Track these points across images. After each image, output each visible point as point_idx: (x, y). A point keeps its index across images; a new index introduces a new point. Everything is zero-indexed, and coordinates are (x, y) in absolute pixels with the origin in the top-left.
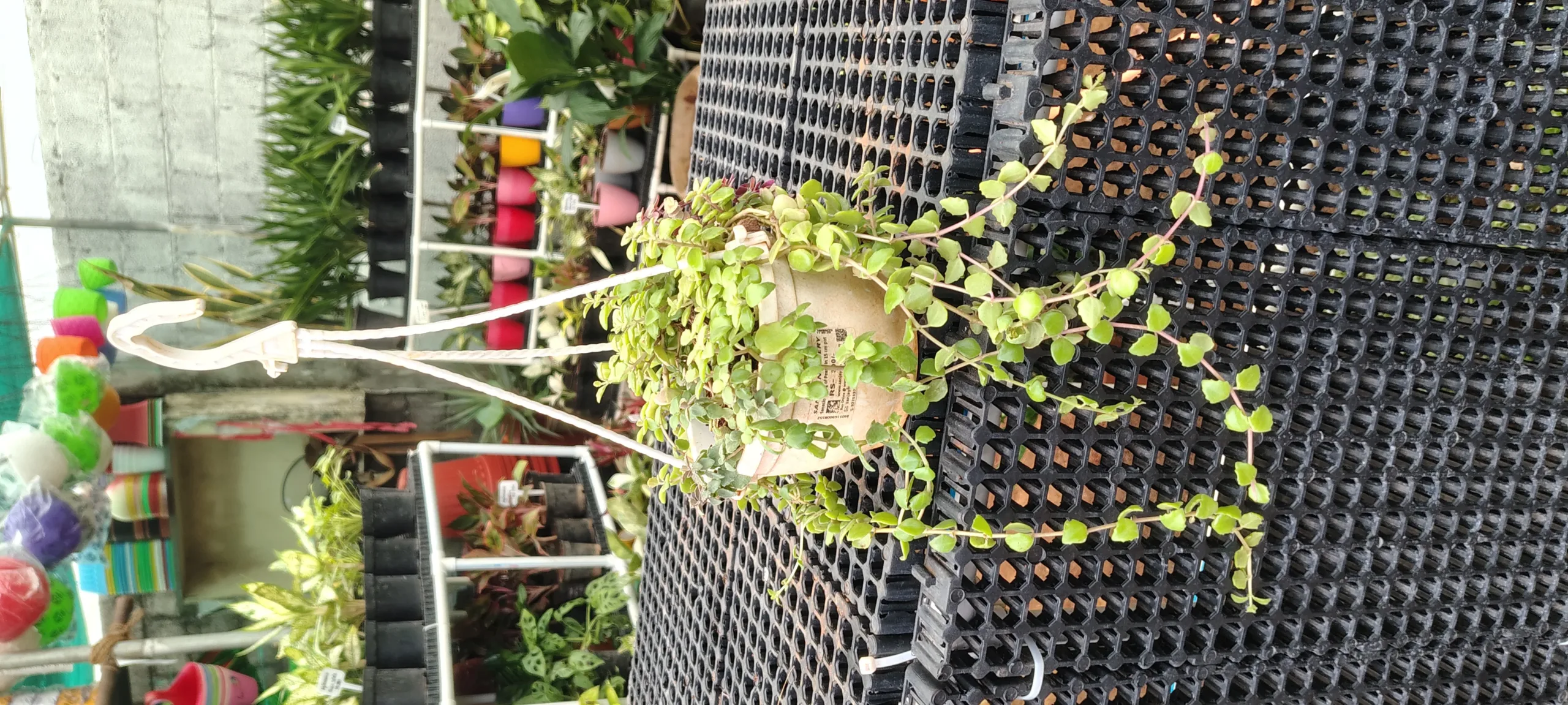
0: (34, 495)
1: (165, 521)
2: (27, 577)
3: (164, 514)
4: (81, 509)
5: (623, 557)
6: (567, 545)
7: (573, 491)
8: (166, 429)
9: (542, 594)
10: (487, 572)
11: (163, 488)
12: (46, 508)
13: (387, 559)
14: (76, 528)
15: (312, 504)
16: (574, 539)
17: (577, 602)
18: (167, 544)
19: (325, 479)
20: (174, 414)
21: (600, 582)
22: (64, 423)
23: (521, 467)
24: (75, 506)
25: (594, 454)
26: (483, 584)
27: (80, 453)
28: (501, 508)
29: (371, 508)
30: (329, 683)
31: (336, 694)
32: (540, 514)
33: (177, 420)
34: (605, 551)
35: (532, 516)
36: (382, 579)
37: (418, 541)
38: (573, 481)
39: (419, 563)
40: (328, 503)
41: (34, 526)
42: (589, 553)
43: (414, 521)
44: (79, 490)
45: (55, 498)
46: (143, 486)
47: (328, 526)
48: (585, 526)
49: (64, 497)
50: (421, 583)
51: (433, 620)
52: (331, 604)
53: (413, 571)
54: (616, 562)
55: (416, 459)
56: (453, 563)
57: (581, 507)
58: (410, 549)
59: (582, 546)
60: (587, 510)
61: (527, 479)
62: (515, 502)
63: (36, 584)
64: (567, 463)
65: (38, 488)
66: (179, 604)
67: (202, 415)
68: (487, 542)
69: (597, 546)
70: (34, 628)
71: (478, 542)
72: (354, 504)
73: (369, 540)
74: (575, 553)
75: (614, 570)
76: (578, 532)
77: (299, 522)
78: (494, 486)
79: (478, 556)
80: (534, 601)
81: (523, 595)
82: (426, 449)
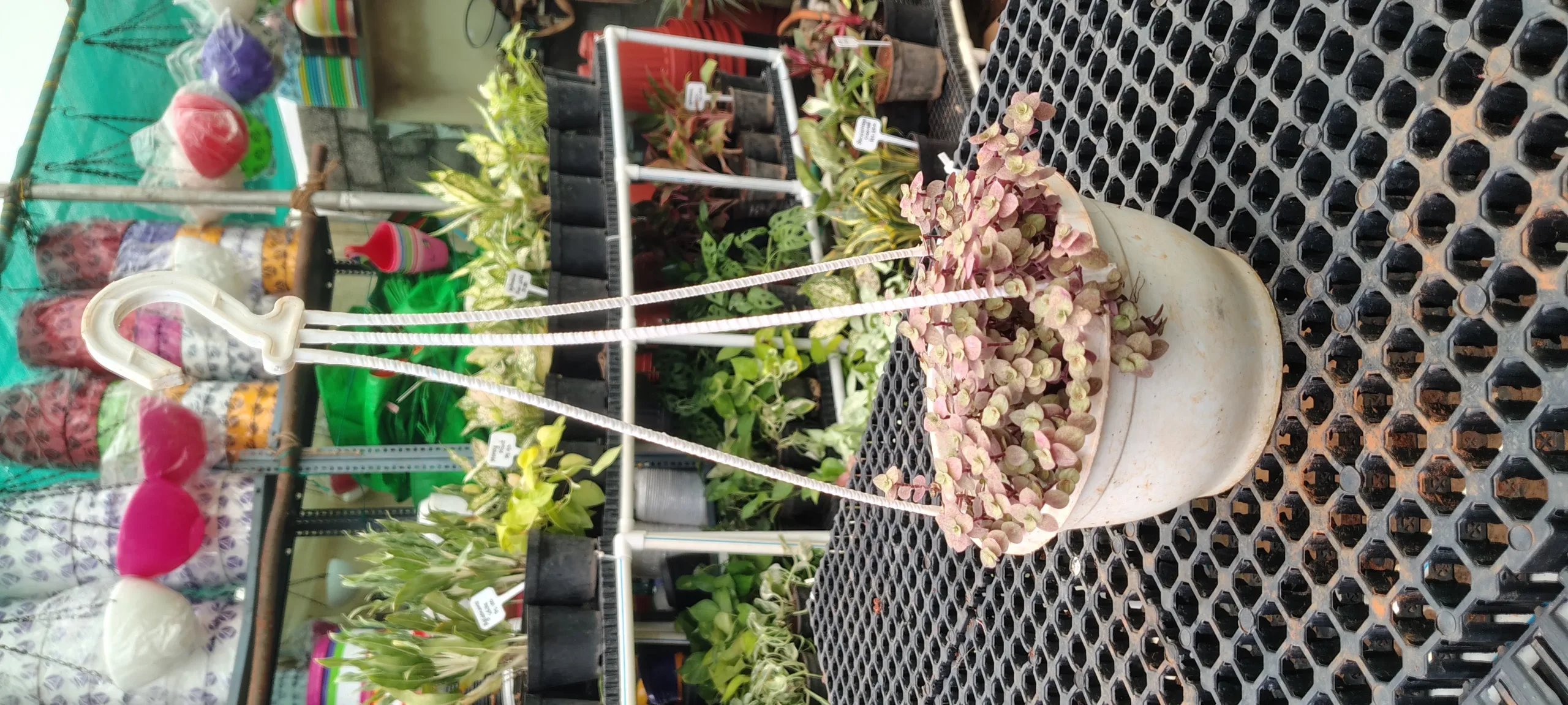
0: (226, 28)
1: (354, 41)
2: (226, 120)
4: (271, 44)
5: (809, 189)
6: (752, 164)
7: (763, 101)
9: (724, 206)
10: (669, 185)
11: (350, 6)
12: (238, 43)
13: (572, 157)
14: (269, 65)
15: (497, 81)
16: (760, 158)
17: (760, 230)
18: (356, 63)
19: (510, 57)
21: (785, 214)
23: (709, 68)
24: (265, 40)
25: (788, 62)
26: (665, 196)
28: (687, 113)
29: (555, 97)
30: (516, 285)
31: (523, 295)
32: (726, 125)
34: (791, 176)
35: (719, 128)
36: (567, 179)
37: (602, 140)
38: (762, 88)
39: (603, 165)
40: (513, 81)
41: (229, 61)
42: (775, 176)
43: (599, 116)
44: (267, 21)
45: (245, 32)
46: (330, 3)
47: (514, 110)
48: (773, 143)
49: (255, 32)
50: (604, 187)
51: (616, 232)
52: (518, 201)
53: (595, 173)
54: (802, 190)
55: (601, 46)
56: (636, 171)
57: (770, 119)
58: (594, 148)
59: (768, 167)
60: (774, 126)
61: (718, 83)
62: (701, 107)
63: (234, 128)
64: (756, 67)
65: (229, 22)
68: (672, 153)
69: (784, 169)
70: (238, 167)
71: (661, 147)
72: (539, 88)
73: (554, 134)
74: (760, 175)
75: (800, 203)
76: (765, 149)
77: (485, 103)
78: (680, 87)
79: (662, 167)
80: (713, 216)
81: (704, 213)
82: (611, 35)
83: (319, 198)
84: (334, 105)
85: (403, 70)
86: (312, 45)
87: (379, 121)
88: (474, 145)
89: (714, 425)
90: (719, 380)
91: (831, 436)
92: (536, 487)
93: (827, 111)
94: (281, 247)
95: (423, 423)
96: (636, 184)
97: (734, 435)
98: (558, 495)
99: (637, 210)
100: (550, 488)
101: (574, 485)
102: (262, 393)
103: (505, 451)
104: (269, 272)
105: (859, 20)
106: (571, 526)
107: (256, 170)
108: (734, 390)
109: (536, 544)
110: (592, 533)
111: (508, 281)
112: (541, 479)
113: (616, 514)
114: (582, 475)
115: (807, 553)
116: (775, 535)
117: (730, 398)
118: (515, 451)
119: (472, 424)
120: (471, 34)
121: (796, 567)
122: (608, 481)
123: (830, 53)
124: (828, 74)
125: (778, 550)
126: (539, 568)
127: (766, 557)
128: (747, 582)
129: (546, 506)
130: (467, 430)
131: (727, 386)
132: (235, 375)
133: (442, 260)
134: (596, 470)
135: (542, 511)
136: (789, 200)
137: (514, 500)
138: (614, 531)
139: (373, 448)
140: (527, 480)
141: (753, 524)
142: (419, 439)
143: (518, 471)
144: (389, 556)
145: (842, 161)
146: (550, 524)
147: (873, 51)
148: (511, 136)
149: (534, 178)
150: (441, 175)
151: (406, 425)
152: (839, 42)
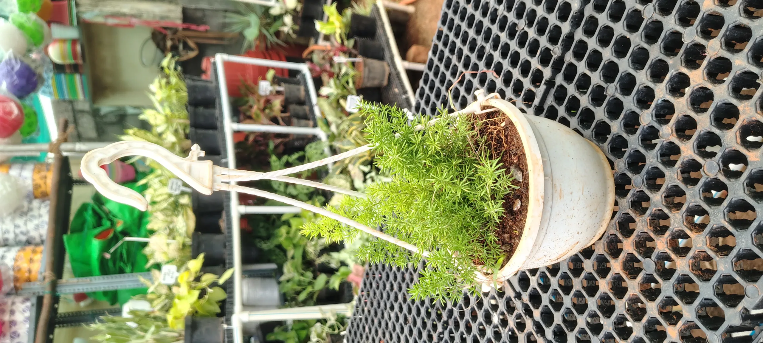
0: (10, 59)
1: (81, 66)
2: (11, 107)
3: (80, 62)
4: (36, 68)
5: (325, 132)
6: (295, 120)
7: (299, 90)
8: (78, 18)
9: (281, 143)
10: (253, 133)
11: (78, 48)
12: (17, 67)
13: (201, 120)
14: (35, 79)
15: (160, 82)
16: (298, 117)
17: (301, 153)
18: (83, 77)
19: (167, 71)
20: (82, 9)
21: (313, 145)
22: (23, 18)
23: (271, 74)
24: (33, 66)
25: (311, 70)
26: (251, 138)
27: (32, 36)
28: (260, 97)
29: (191, 90)
30: (174, 187)
31: (178, 192)
32: (282, 102)
33: (83, 13)
34: (315, 126)
35: (277, 103)
36: (200, 131)
37: (217, 111)
38: (298, 83)
39: (218, 124)
40: (168, 83)
41: (12, 77)
42: (307, 126)
43: (215, 99)
44: (34, 56)
45: (22, 62)
46: (68, 46)
47: (169, 97)
48: (304, 110)
49: (27, 61)
50: (220, 135)
51: (226, 157)
52: (173, 144)
53: (214, 127)
54: (320, 132)
55: (214, 64)
56: (237, 126)
57: (303, 99)
58: (213, 115)
59: (303, 122)
60: (304, 102)
61: (276, 81)
62: (268, 93)
63: (16, 111)
64: (294, 73)
65: (12, 56)
66: (91, 106)
67: (97, 11)
68: (254, 116)
69: (311, 123)
70: (18, 132)
71: (248, 114)
72: (183, 86)
73: (191, 109)
74: (299, 126)
75: (320, 139)
76: (301, 113)
77: (153, 94)
78: (256, 83)
79: (249, 123)
80: (276, 147)
81: (272, 145)
82: (220, 58)
83: (65, 146)
84: (71, 98)
85: (108, 80)
86: (59, 68)
87: (96, 106)
88: (148, 115)
89: (282, 254)
90: (283, 230)
91: (342, 255)
92: (189, 292)
93: (332, 94)
94: (43, 174)
95: (124, 262)
96: (236, 133)
97: (293, 258)
98: (201, 296)
99: (238, 145)
100: (196, 293)
101: (210, 290)
102: (34, 252)
103: (171, 275)
104: (36, 187)
105: (345, 49)
106: (208, 312)
107: (29, 133)
108: (291, 235)
109: (190, 323)
110: (220, 315)
111: (170, 185)
112: (191, 288)
113: (232, 303)
114: (214, 285)
115: (333, 315)
116: (317, 308)
117: (289, 239)
118: (176, 274)
119: (151, 262)
120: (144, 60)
121: (329, 324)
122: (228, 286)
123: (332, 65)
124: (331, 75)
125: (319, 316)
126: (192, 336)
127: (313, 320)
128: (303, 333)
129: (195, 303)
130: (148, 265)
131: (288, 233)
132: (18, 243)
133: (132, 175)
134: (221, 281)
135: (192, 306)
136: (314, 138)
137: (176, 301)
138: (231, 313)
139: (97, 277)
140: (183, 290)
141: (305, 303)
142: (122, 271)
143: (177, 285)
144: (108, 336)
145: (341, 118)
146: (197, 312)
147: (353, 64)
148: (168, 111)
149: (181, 131)
150: (131, 131)
151: (114, 263)
152: (336, 59)
